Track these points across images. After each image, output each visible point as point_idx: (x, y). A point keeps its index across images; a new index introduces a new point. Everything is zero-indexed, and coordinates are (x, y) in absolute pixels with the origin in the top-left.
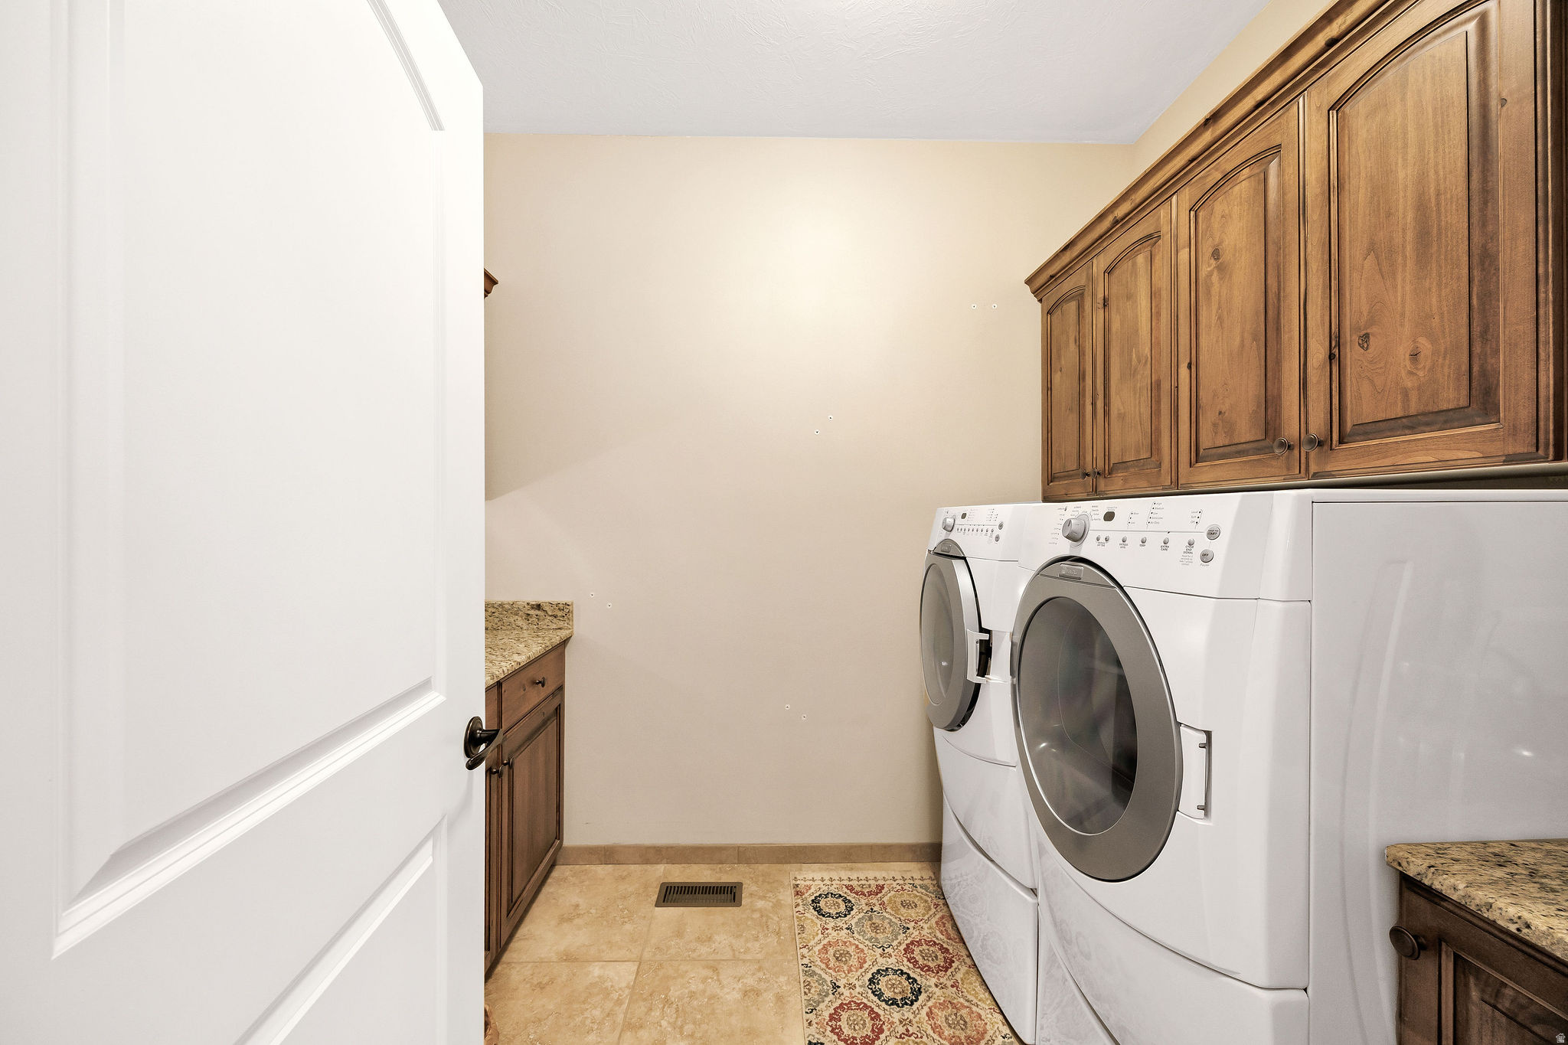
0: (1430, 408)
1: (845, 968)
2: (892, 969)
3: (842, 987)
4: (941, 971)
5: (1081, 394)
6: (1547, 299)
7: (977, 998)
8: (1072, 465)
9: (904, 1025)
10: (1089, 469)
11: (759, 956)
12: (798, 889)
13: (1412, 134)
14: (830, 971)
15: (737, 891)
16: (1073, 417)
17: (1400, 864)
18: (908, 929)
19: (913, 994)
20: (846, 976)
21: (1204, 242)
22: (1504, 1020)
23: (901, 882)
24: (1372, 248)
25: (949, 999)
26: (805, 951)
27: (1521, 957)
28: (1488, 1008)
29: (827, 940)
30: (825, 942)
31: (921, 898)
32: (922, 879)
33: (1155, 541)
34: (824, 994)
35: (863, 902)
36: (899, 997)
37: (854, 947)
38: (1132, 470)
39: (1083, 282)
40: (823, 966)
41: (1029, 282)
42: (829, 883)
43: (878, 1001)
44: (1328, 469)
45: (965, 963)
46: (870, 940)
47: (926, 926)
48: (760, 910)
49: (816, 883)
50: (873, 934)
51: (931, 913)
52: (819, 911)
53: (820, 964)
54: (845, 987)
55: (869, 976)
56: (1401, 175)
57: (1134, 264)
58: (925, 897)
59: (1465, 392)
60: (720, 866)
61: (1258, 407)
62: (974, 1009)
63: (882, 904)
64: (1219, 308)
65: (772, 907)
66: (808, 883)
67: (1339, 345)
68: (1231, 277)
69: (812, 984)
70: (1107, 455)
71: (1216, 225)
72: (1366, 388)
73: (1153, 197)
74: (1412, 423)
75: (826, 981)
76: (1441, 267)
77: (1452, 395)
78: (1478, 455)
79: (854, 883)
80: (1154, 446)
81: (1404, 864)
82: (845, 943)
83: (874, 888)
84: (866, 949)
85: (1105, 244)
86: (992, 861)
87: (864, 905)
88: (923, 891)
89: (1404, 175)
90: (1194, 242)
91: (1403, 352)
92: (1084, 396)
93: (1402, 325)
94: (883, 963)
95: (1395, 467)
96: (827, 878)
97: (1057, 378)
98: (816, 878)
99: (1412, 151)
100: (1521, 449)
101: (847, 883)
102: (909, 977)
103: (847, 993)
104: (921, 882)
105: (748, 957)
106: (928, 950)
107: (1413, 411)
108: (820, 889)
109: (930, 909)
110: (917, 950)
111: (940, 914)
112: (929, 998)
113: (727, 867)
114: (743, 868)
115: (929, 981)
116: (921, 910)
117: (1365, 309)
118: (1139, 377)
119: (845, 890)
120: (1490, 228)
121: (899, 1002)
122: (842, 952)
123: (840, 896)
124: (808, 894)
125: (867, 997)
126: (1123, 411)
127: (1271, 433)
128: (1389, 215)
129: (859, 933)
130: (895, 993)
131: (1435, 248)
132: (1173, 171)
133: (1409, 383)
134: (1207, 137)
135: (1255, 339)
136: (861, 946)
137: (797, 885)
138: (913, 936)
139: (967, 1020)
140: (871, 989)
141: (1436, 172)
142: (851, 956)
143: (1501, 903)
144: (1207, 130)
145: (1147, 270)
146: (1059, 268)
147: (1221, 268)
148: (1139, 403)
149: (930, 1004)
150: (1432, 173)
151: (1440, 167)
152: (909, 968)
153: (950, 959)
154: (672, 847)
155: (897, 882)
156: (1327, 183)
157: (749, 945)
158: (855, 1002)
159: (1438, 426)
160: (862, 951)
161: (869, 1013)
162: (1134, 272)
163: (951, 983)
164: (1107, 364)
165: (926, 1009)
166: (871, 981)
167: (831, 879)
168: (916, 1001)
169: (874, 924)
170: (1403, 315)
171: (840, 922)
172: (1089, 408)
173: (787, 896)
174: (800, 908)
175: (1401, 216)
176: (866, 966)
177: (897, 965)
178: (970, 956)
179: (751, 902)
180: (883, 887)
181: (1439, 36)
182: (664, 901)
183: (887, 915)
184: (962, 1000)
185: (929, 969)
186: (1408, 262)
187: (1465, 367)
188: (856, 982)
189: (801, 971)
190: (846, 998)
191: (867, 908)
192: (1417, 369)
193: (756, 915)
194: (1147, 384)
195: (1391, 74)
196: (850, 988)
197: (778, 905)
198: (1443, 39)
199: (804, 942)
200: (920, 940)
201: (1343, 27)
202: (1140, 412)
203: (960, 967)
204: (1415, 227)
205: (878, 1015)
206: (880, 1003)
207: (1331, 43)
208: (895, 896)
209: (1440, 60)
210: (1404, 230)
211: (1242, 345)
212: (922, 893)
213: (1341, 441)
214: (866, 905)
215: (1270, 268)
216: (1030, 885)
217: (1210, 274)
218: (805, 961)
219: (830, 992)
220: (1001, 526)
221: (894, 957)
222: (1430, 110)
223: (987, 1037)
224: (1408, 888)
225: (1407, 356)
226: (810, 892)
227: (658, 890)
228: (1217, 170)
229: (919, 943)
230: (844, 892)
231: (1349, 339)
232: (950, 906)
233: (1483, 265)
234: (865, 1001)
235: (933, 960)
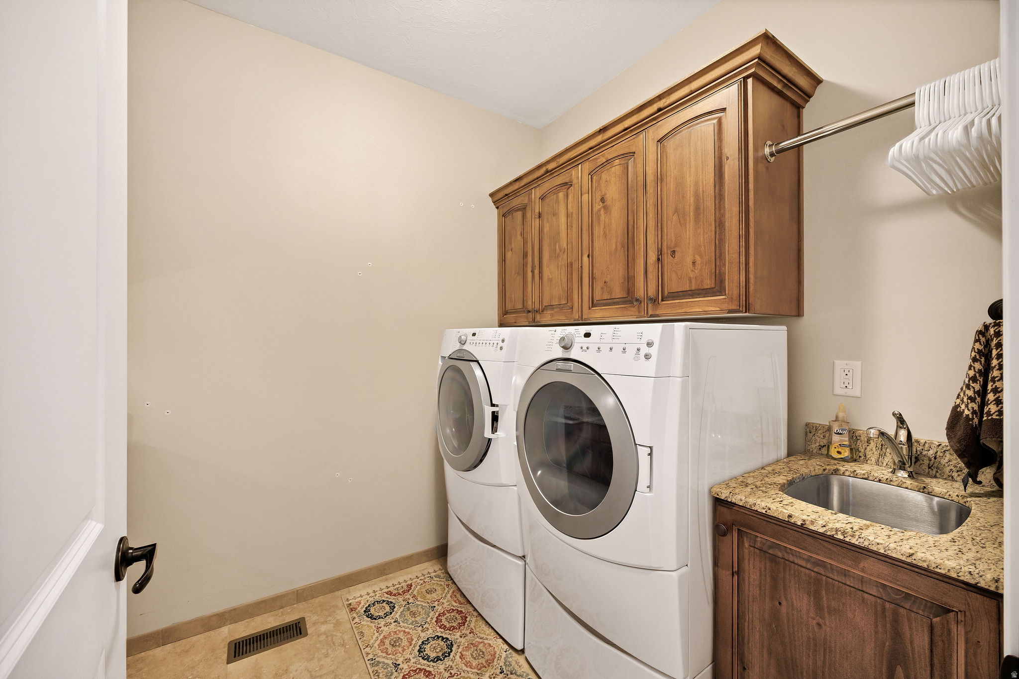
0: (700, 287)
1: (400, 649)
2: (431, 637)
3: (401, 663)
4: (461, 626)
5: (525, 265)
6: (743, 244)
7: (485, 634)
8: (519, 306)
9: (448, 671)
10: (530, 308)
11: (332, 668)
12: (352, 607)
13: (693, 163)
14: (390, 656)
15: (301, 625)
16: (519, 279)
17: (718, 495)
18: (435, 607)
19: (449, 648)
20: (402, 655)
21: (596, 192)
22: (758, 551)
23: (423, 578)
24: (676, 211)
25: (470, 642)
26: (368, 649)
27: (765, 523)
28: (752, 548)
29: (382, 635)
30: (381, 637)
31: (437, 584)
32: (435, 571)
33: (618, 349)
34: (390, 674)
35: (401, 599)
36: (440, 654)
37: (402, 633)
38: (556, 310)
39: (526, 201)
40: (384, 655)
41: (491, 195)
42: (373, 594)
43: (428, 663)
44: (657, 313)
45: (474, 616)
46: (412, 624)
47: (445, 601)
48: (325, 633)
49: (364, 597)
50: (413, 619)
51: (446, 591)
52: (371, 617)
53: (382, 654)
54: (403, 663)
55: (418, 648)
56: (688, 180)
57: (557, 197)
58: (440, 583)
59: (713, 281)
60: (281, 610)
61: (624, 281)
62: (486, 642)
63: (414, 596)
64: (605, 228)
65: (334, 627)
66: (358, 600)
67: (661, 254)
68: (611, 212)
69: (379, 671)
70: (541, 301)
71: (603, 185)
72: (674, 276)
73: (568, 163)
74: (692, 293)
75: (388, 665)
76: (704, 224)
77: (708, 283)
78: (718, 309)
79: (391, 589)
80: (569, 297)
81: (720, 494)
82: (396, 632)
83: (405, 588)
84: (411, 631)
85: (539, 183)
86: (494, 546)
87: (402, 602)
88: (438, 579)
89: (690, 180)
90: (591, 191)
91: (689, 260)
92: (527, 266)
93: (689, 248)
94: (424, 636)
95: (686, 313)
96: (370, 591)
97: (509, 255)
98: (362, 594)
99: (693, 170)
100: (734, 307)
101: (386, 590)
102: (443, 638)
103: (405, 666)
104: (435, 574)
105: (324, 671)
106: (450, 616)
107: (693, 288)
108: (368, 601)
109: (445, 589)
110: (443, 619)
111: (452, 590)
112: (459, 646)
113: (288, 609)
114: (302, 605)
115: (455, 636)
116: (439, 592)
117: (673, 239)
118: (560, 259)
119: (386, 595)
120: (722, 211)
121: (441, 657)
122: (395, 639)
123: (384, 601)
124: (360, 607)
125: (419, 664)
126: (551, 277)
127: (630, 294)
128: (683, 197)
129: (403, 622)
130: (437, 652)
131: (702, 216)
132: (580, 152)
133: (692, 275)
134: (599, 138)
135: (623, 246)
136: (407, 630)
137: (350, 604)
138: (439, 611)
139: (484, 650)
140: (421, 656)
141: (703, 182)
142: (402, 639)
143: (758, 502)
144: (600, 134)
145: (565, 202)
146: (511, 191)
147: (606, 208)
148: (561, 273)
149: (460, 650)
150: (701, 182)
151: (704, 180)
152: (442, 633)
153: (465, 617)
154: (235, 609)
155: (420, 578)
156: (656, 176)
157: (321, 663)
158: (413, 670)
159: (702, 296)
160: (409, 633)
161: (424, 673)
162: (557, 201)
163: (469, 631)
164: (541, 250)
165: (459, 654)
166: (419, 651)
167: (374, 592)
168: (451, 652)
169: (412, 612)
170: (689, 244)
171: (389, 619)
172: (530, 274)
173: (343, 615)
174: (357, 620)
175: (688, 199)
176: (414, 642)
177: (434, 633)
178: (475, 610)
179: (316, 629)
180: (411, 585)
181: (702, 122)
182: (235, 657)
183: (419, 603)
184: (478, 640)
185: (454, 628)
186: (691, 220)
187: (713, 271)
188: (410, 656)
189: (368, 666)
190: (406, 670)
191: (404, 603)
192: (694, 269)
193: (323, 638)
194: (565, 263)
195: (684, 133)
196: (407, 662)
197: (338, 624)
198: (705, 123)
199: (366, 643)
200: (444, 611)
201: (666, 104)
202: (561, 278)
203: (471, 619)
204: (694, 205)
205: (430, 672)
206: (429, 663)
207: (660, 110)
208: (420, 589)
209: (704, 132)
210: (689, 206)
211: (616, 249)
212: (437, 581)
213: (662, 300)
214: (404, 601)
215: (629, 211)
216: (521, 555)
217: (599, 210)
218: (370, 656)
219: (394, 671)
220: (503, 341)
221: (430, 629)
222: (700, 153)
223: (497, 656)
224: (719, 505)
225: (691, 263)
226: (361, 606)
227: (226, 649)
228: (603, 157)
229: (444, 614)
230: (386, 597)
231: (666, 251)
232: (457, 583)
233: (720, 227)
234: (419, 666)
235: (455, 621)
